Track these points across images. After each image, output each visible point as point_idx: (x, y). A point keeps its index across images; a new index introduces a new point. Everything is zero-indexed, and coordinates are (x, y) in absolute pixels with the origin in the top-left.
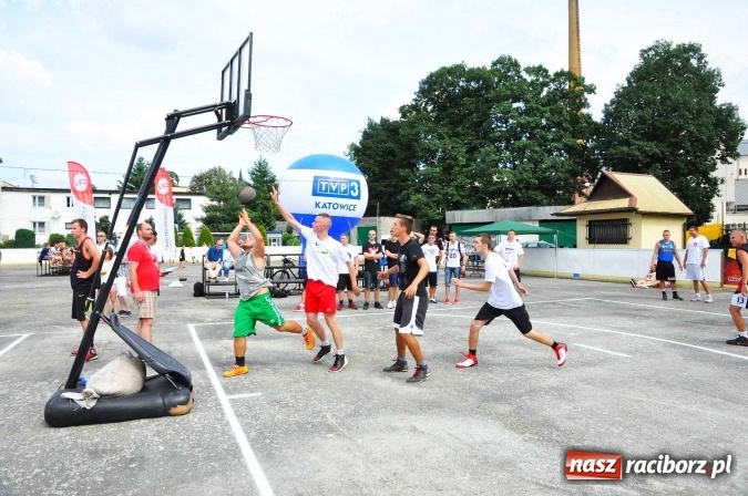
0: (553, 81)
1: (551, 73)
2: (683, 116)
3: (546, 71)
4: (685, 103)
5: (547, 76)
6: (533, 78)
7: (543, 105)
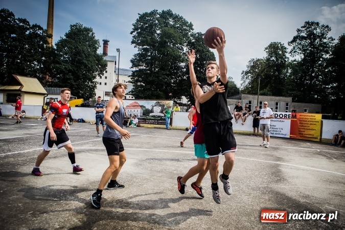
0: (31, 28)
1: (31, 24)
2: (82, 56)
3: (28, 22)
4: (83, 51)
5: (29, 25)
6: (22, 24)
7: (25, 38)
